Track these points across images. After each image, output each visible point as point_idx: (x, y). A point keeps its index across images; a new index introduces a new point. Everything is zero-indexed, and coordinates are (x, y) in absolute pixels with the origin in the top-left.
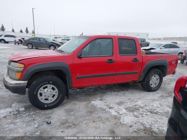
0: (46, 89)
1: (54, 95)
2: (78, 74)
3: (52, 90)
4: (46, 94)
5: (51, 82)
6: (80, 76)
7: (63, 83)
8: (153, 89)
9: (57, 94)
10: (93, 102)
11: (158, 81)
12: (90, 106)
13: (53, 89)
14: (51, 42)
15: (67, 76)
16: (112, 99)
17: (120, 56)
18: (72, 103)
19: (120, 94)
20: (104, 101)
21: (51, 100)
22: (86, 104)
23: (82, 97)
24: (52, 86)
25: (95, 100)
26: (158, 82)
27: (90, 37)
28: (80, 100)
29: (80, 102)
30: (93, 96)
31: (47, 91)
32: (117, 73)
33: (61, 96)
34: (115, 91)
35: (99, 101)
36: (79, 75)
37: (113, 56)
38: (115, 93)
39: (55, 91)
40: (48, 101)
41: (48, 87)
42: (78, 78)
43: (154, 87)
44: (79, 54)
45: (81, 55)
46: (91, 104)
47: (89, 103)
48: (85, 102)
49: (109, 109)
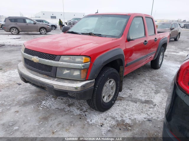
6: (129, 63)
10: (44, 102)
35: (52, 99)
46: (42, 105)
47: (39, 104)
48: (33, 105)
49: (68, 107)
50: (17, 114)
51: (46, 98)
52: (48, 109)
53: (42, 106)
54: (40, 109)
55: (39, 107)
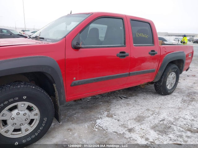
0: (15, 112)
1: (32, 121)
2: (74, 78)
3: (27, 112)
4: (15, 121)
5: (25, 97)
6: (78, 81)
7: (48, 96)
8: (169, 92)
9: (37, 118)
10: (98, 121)
11: (175, 80)
12: (96, 130)
13: (30, 109)
14: (17, 35)
15: (54, 83)
16: (125, 113)
17: (134, 46)
18: (66, 127)
19: (130, 102)
20: (115, 117)
21: (27, 130)
22: (88, 127)
23: (78, 113)
24: (28, 104)
25: (101, 118)
26: (174, 82)
27: (89, 13)
28: (78, 121)
29: (78, 124)
30: (96, 110)
31: (18, 114)
32: (131, 72)
33: (45, 119)
34: (122, 99)
35: (107, 118)
36: (76, 80)
37: (125, 46)
38: (123, 101)
39: (34, 113)
40: (20, 132)
41: (19, 107)
42: (75, 85)
43: (170, 88)
44: (75, 43)
45: (78, 44)
46: (97, 125)
47: (93, 124)
48: (87, 124)
49: (129, 133)
50: (70, 133)
51: (100, 116)
52: (105, 132)
53: (97, 127)
54: (95, 130)
55: (94, 128)
